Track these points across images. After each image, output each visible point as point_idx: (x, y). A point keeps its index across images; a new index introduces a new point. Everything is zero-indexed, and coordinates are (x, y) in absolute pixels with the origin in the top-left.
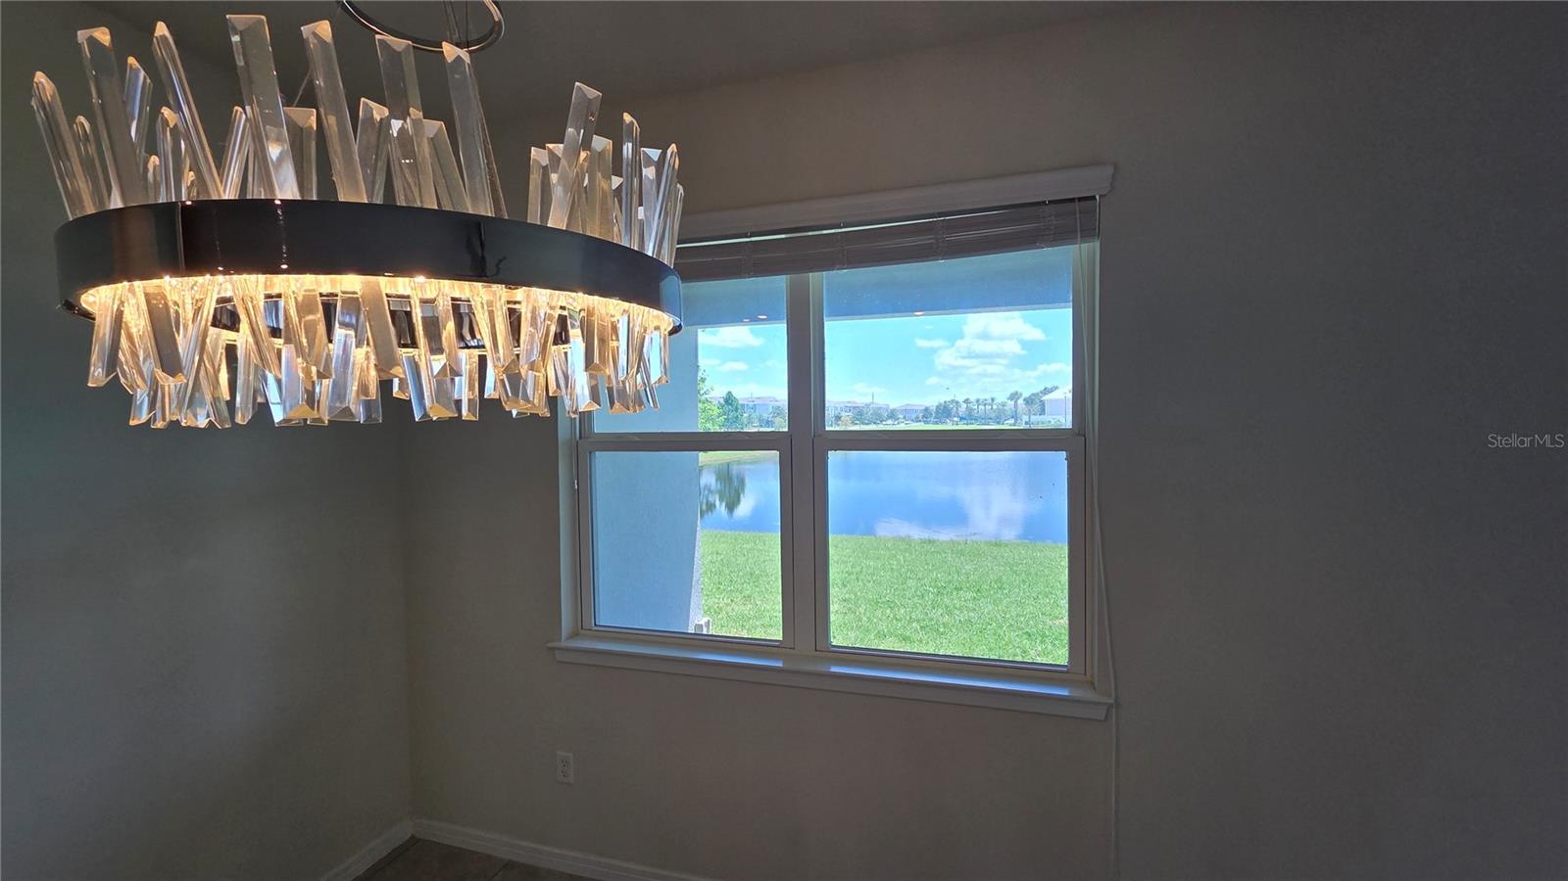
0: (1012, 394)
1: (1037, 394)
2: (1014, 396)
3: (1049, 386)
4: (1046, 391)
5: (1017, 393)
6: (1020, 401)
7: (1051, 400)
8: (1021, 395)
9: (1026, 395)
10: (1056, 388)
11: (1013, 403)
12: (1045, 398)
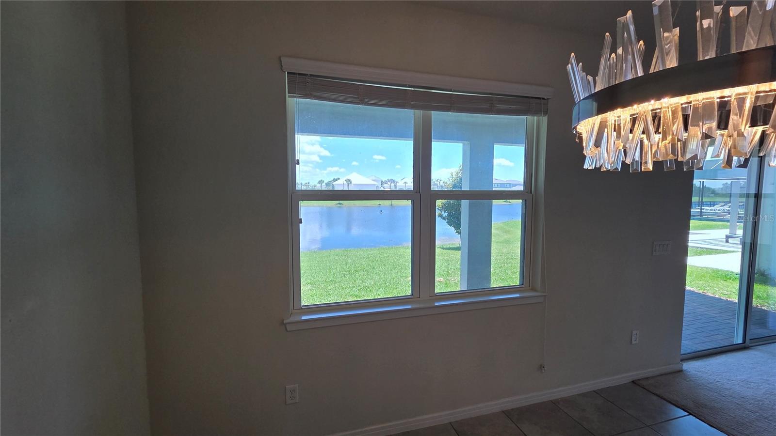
0: (319, 181)
1: (331, 181)
2: (321, 182)
3: (336, 178)
4: (335, 180)
5: (322, 180)
6: (324, 184)
7: (337, 184)
8: (324, 182)
9: (326, 181)
10: (339, 179)
11: (320, 185)
12: (334, 183)
